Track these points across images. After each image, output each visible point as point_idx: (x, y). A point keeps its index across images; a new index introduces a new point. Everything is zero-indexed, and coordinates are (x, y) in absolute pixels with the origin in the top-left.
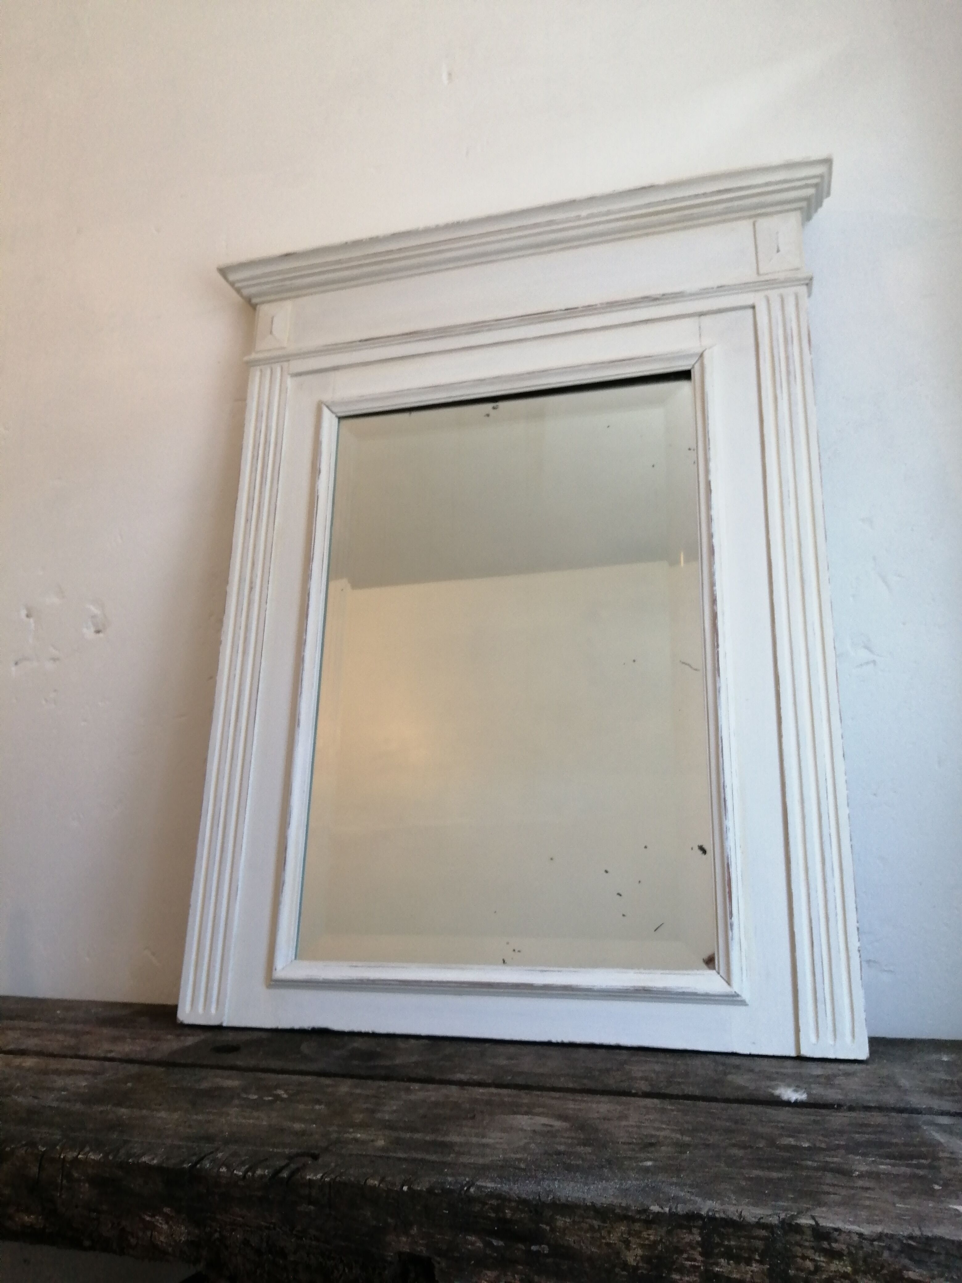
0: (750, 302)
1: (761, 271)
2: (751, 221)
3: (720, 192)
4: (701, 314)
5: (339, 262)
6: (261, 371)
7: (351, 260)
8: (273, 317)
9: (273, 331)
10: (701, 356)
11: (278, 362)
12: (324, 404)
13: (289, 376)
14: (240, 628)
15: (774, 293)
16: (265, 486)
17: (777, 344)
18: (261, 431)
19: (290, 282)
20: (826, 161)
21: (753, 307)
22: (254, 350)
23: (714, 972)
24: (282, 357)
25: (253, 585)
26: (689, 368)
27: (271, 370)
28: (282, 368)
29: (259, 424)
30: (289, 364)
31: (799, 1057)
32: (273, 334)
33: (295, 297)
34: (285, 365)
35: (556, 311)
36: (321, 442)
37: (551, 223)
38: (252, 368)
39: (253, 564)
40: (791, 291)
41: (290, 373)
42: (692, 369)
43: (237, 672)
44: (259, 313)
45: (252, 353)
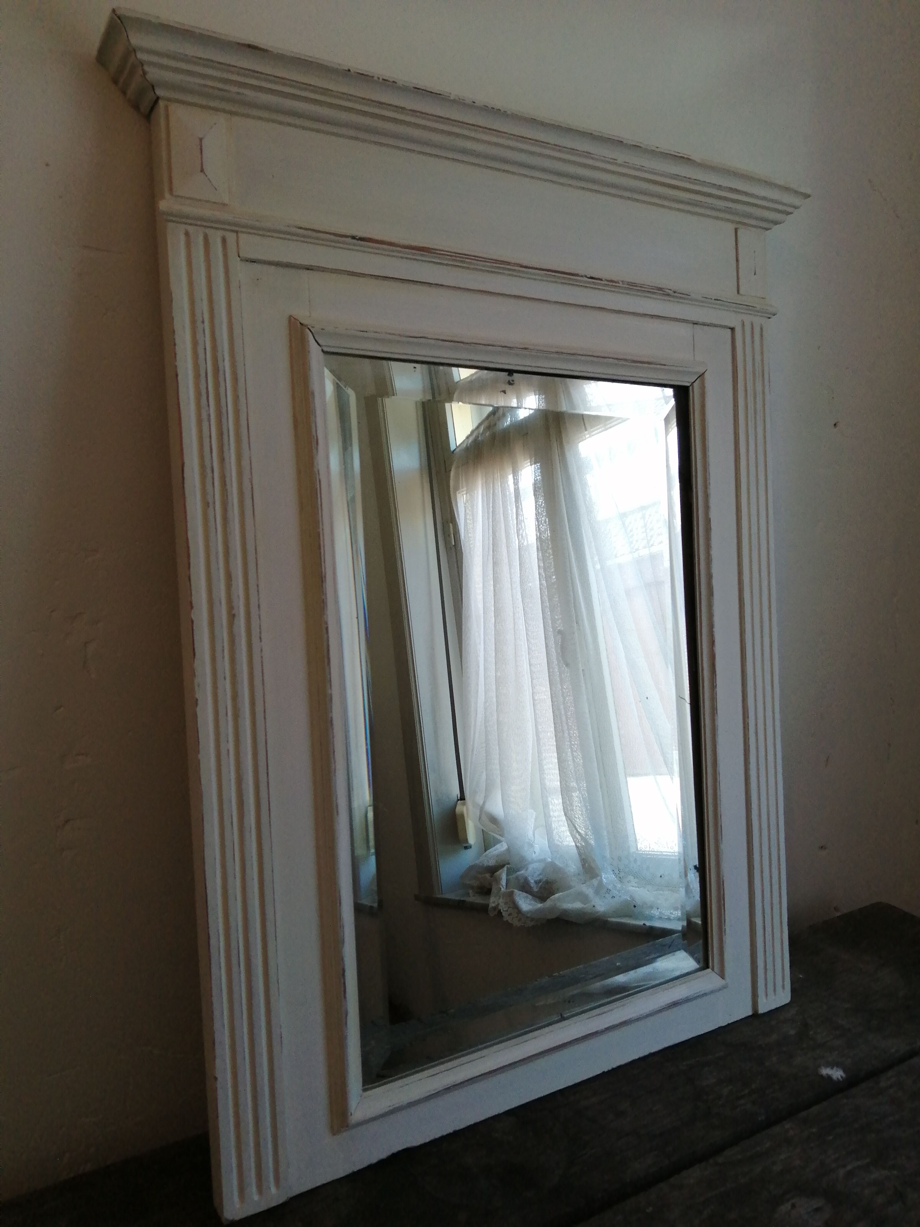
0: (732, 325)
1: (741, 292)
2: (736, 226)
4: (694, 323)
7: (343, 96)
8: (201, 140)
9: (204, 167)
10: (702, 376)
11: (217, 228)
12: (309, 329)
13: (239, 259)
14: (225, 678)
15: (748, 319)
16: (229, 449)
17: (750, 377)
18: (205, 349)
19: (234, 89)
20: (807, 196)
21: (733, 329)
22: (171, 190)
23: (709, 970)
24: (229, 224)
25: (235, 611)
26: (689, 385)
27: (206, 238)
28: (224, 241)
29: (199, 336)
30: (238, 237)
31: (755, 1015)
32: (205, 173)
33: (232, 113)
34: (231, 238)
35: (582, 276)
36: (313, 394)
37: (588, 155)
38: (171, 225)
39: (229, 577)
40: (758, 321)
41: (241, 255)
42: (691, 387)
43: (231, 746)
44: (167, 116)
45: (167, 195)
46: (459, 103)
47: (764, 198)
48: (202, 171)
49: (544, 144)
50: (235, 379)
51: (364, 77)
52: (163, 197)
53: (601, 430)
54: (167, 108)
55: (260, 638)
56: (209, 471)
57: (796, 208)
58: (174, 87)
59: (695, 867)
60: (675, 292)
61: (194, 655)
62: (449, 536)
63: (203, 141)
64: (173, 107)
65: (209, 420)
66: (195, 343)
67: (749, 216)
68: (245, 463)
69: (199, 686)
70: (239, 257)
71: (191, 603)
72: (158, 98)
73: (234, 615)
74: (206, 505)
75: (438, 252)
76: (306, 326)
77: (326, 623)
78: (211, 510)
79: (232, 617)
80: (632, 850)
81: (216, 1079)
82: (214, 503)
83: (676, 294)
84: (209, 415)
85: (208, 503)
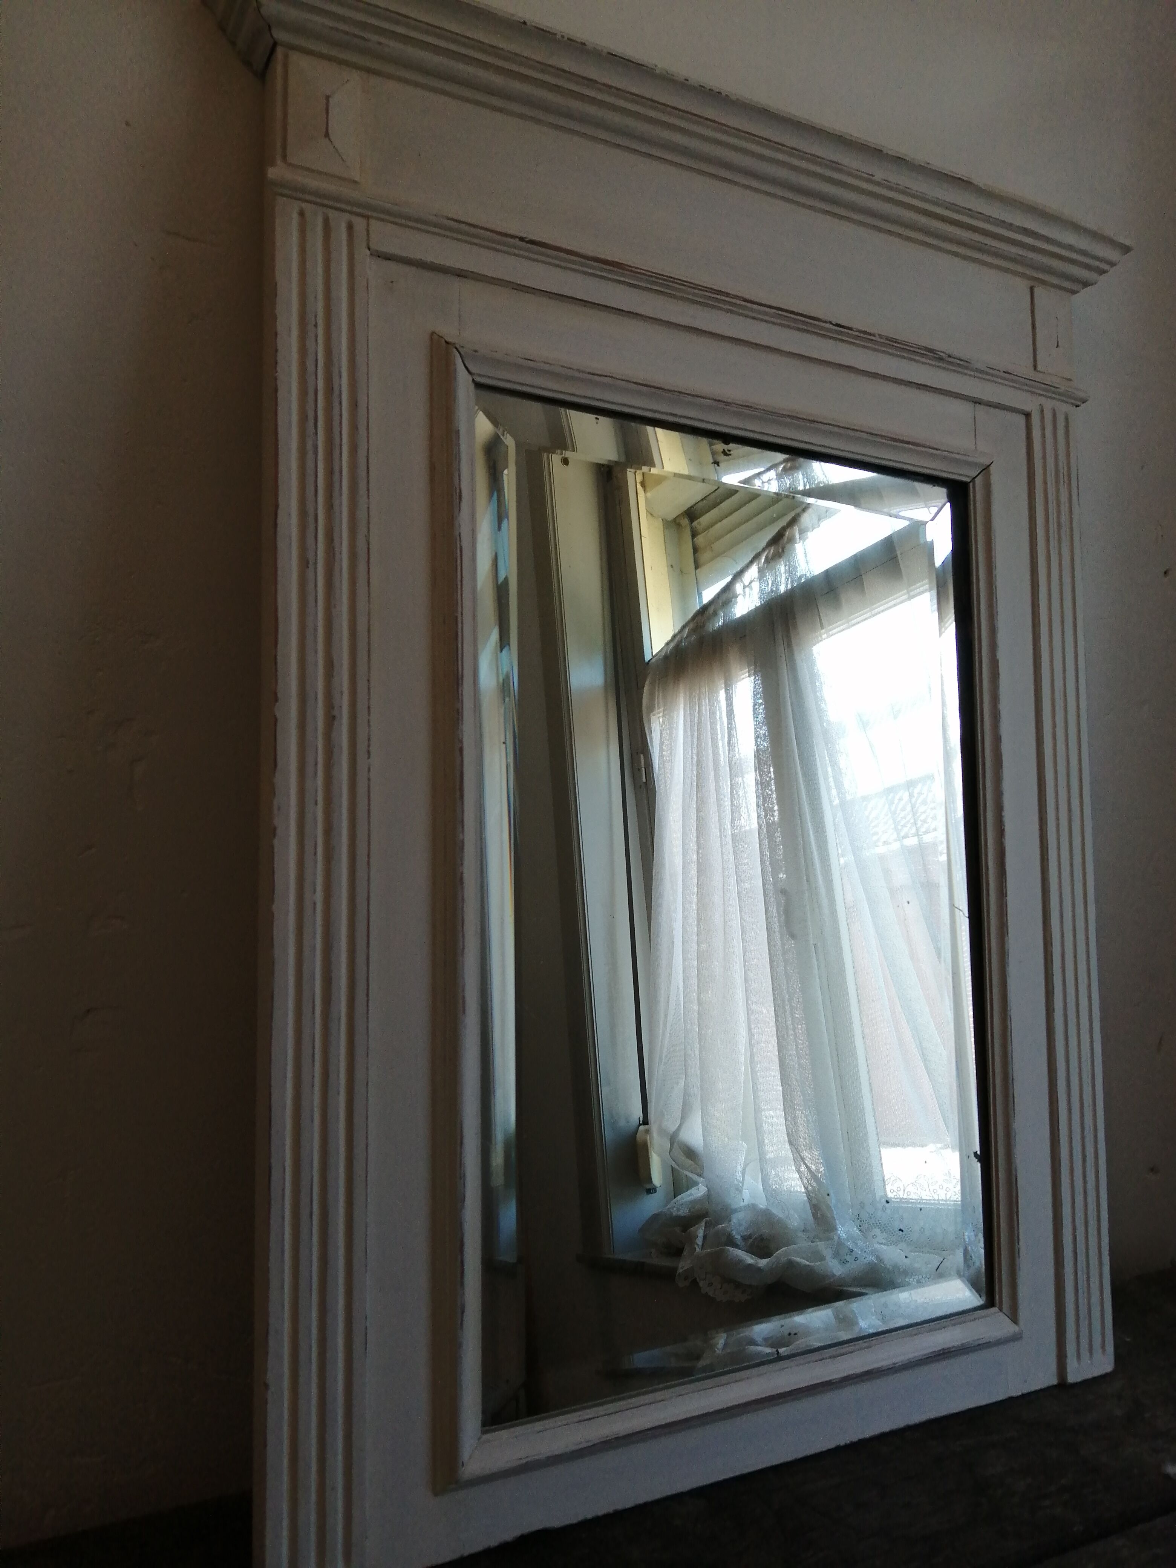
0: (1027, 408)
1: (1039, 368)
2: (1032, 283)
3: (1026, 231)
4: (977, 402)
5: (494, 50)
6: (302, 214)
7: (513, 57)
8: (328, 98)
9: (330, 132)
10: (986, 469)
11: (343, 211)
12: (456, 348)
13: (368, 252)
14: (316, 803)
15: (1048, 404)
16: (341, 495)
17: (1051, 480)
18: (317, 360)
19: (375, 38)
20: (1126, 249)
21: (1028, 415)
22: (284, 157)
23: (995, 1310)
24: (359, 205)
25: (335, 712)
26: (968, 480)
27: (326, 222)
28: (350, 227)
29: (310, 343)
30: (368, 225)
31: (1062, 1386)
32: (329, 139)
33: (369, 71)
34: (359, 224)
35: (825, 322)
36: (458, 432)
37: (835, 166)
38: (281, 200)
39: (330, 665)
40: (1063, 408)
41: (372, 246)
42: (971, 484)
43: (319, 897)
44: (285, 66)
45: (279, 162)
46: (667, 80)
47: (1070, 248)
48: (327, 135)
49: (778, 146)
50: (354, 405)
51: (544, 35)
52: (273, 164)
53: (842, 627)
54: (286, 56)
55: (369, 752)
56: (311, 519)
57: (1112, 264)
58: (298, 29)
59: (975, 1153)
60: (949, 356)
61: (276, 766)
62: (639, 770)
63: (331, 100)
64: (294, 56)
65: (316, 453)
66: (303, 351)
67: (1050, 271)
68: (362, 515)
69: (279, 809)
70: (369, 249)
71: (276, 694)
72: (275, 44)
73: (334, 717)
74: (304, 563)
75: (633, 269)
76: (453, 344)
77: (461, 741)
78: (310, 573)
79: (331, 719)
80: (879, 1193)
81: (266, 1386)
82: (316, 563)
83: (950, 359)
84: (316, 447)
85: (308, 563)
